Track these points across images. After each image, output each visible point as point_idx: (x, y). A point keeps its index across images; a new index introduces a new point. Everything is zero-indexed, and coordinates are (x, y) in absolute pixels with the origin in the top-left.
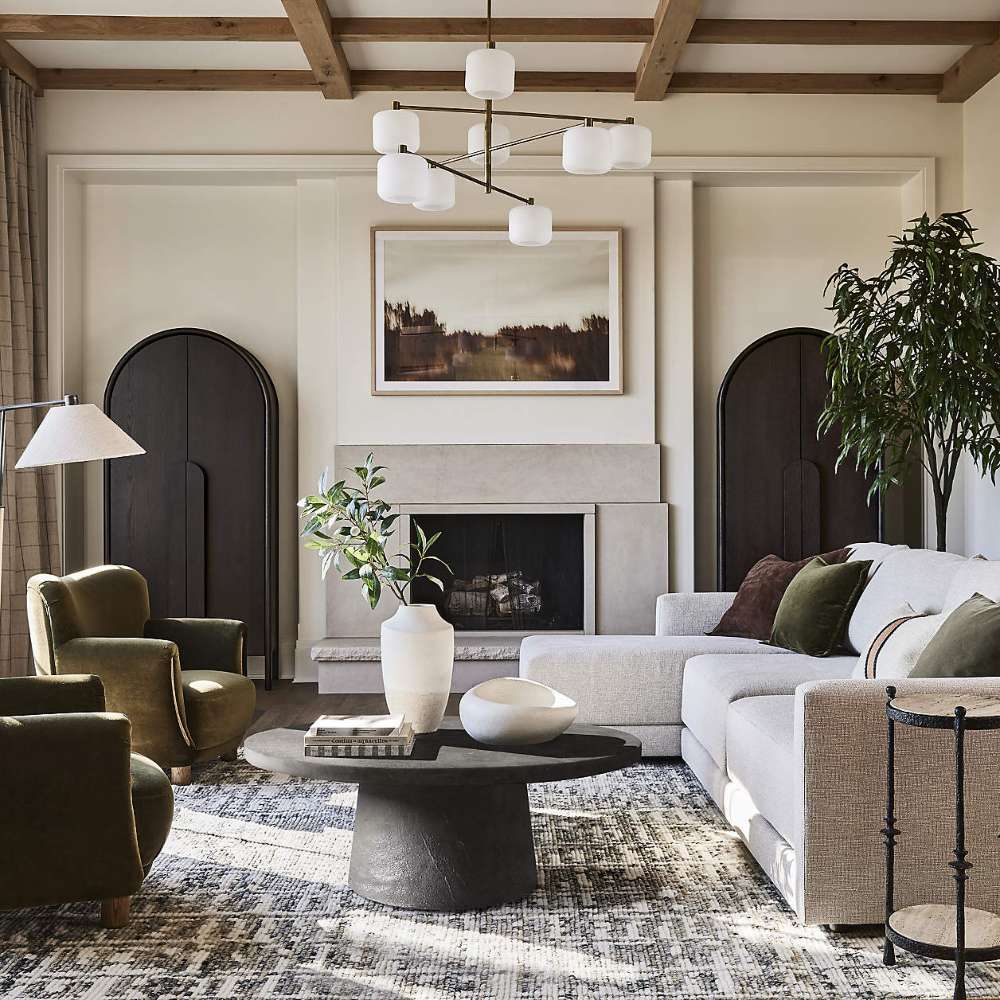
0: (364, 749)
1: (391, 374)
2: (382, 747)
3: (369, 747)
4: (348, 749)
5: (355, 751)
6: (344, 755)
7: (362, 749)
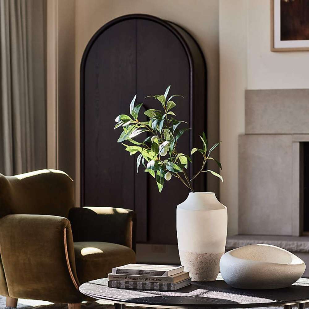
0: (145, 284)
1: (285, 36)
2: (157, 283)
3: (148, 283)
4: (135, 283)
5: (139, 286)
6: (132, 287)
7: (144, 284)
